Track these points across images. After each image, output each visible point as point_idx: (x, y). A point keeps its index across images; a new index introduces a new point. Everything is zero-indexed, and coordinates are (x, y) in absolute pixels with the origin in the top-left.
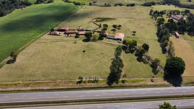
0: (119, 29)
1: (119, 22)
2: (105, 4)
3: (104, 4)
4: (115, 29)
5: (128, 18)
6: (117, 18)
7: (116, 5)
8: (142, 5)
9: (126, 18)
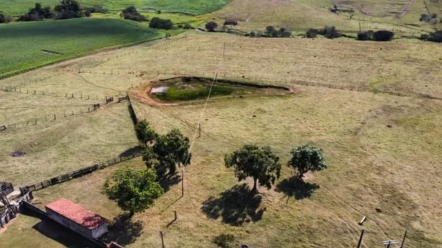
0: (297, 189)
1: (309, 111)
2: (270, 29)
3: (263, 29)
4: (262, 190)
5: (376, 91)
6: (303, 88)
7: (311, 34)
8: (423, 38)
9: (363, 87)
